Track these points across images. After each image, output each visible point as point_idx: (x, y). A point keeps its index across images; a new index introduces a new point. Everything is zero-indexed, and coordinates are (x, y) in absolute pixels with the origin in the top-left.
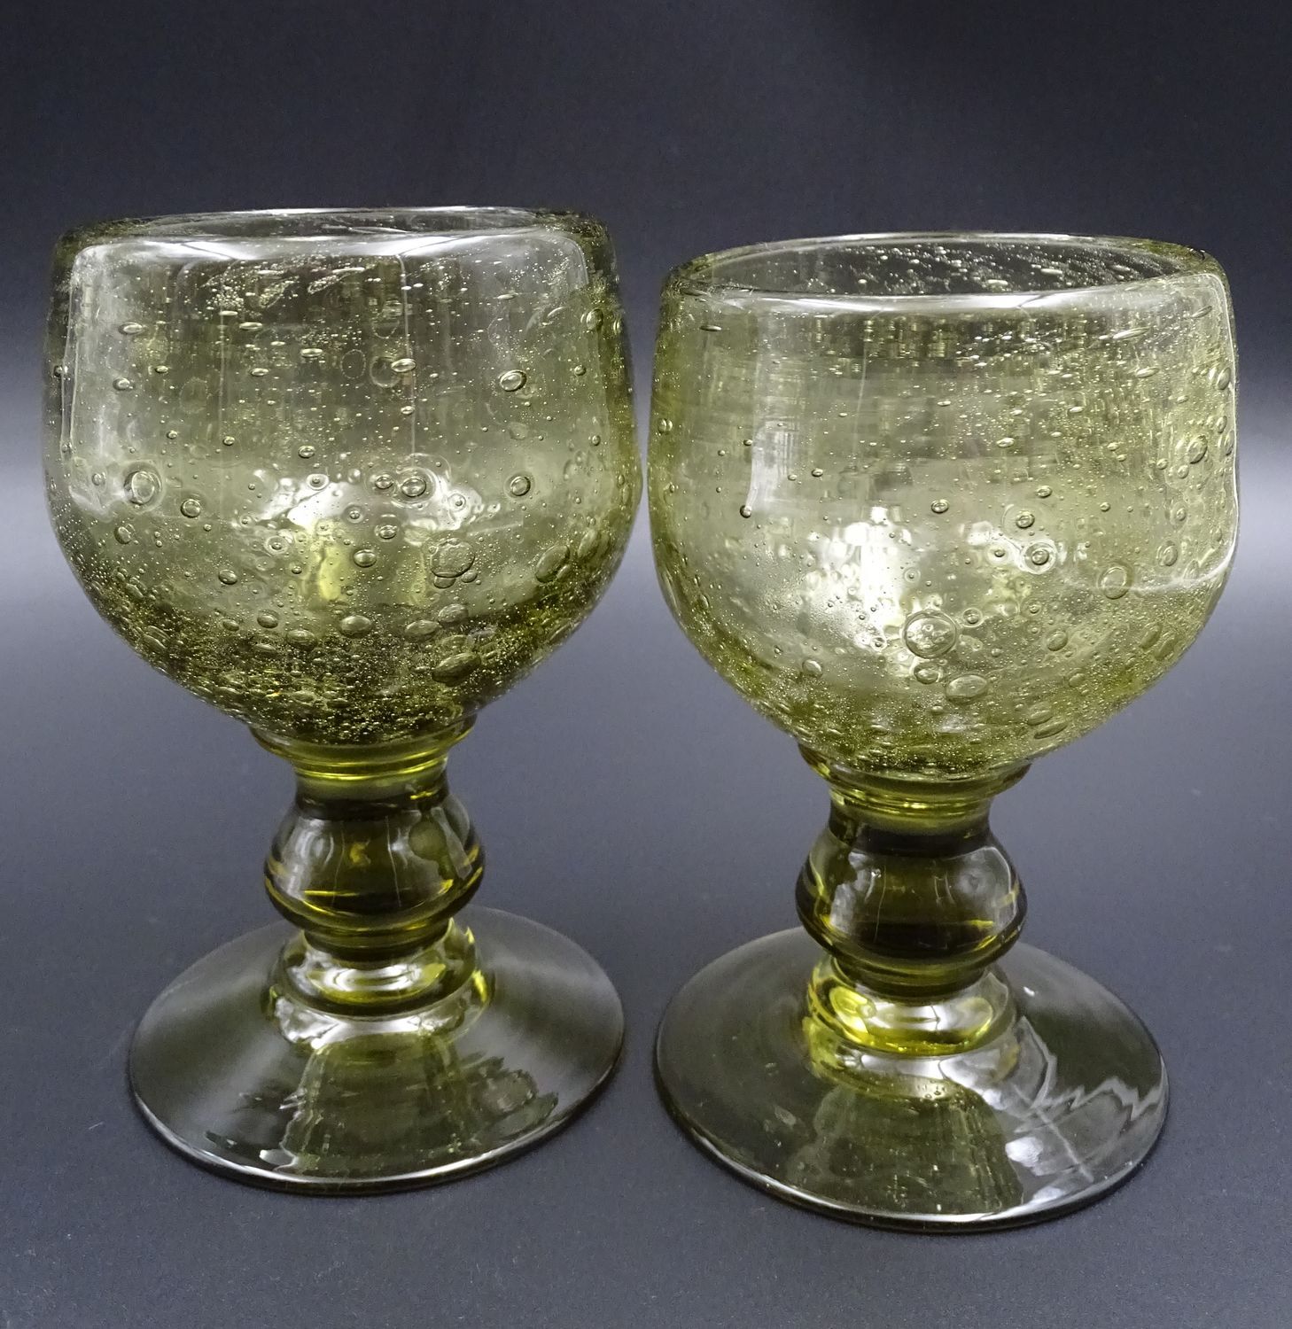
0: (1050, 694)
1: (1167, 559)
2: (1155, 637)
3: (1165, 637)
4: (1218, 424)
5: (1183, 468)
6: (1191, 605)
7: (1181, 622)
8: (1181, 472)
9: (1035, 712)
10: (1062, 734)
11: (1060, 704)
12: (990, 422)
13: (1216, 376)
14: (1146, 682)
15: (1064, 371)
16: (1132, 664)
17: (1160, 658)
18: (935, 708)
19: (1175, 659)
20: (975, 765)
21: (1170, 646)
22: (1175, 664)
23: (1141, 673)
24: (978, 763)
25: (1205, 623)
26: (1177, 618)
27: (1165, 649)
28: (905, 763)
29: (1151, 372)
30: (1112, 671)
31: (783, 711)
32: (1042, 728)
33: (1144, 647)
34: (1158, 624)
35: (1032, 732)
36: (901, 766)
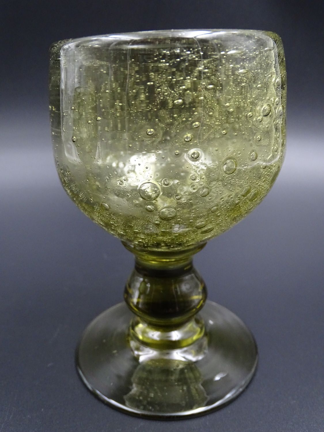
0: (204, 216)
1: (253, 158)
2: (248, 192)
3: (253, 192)
4: (276, 101)
5: (260, 118)
6: (263, 178)
7: (259, 185)
8: (259, 119)
9: (199, 223)
10: (212, 232)
11: (209, 220)
12: (171, 92)
13: (276, 80)
14: (246, 210)
15: (205, 68)
16: (239, 203)
17: (251, 200)
18: (156, 222)
19: (258, 202)
20: (180, 245)
21: (255, 195)
22: (259, 204)
23: (243, 207)
24: (181, 244)
25: (271, 187)
26: (257, 184)
27: (253, 197)
28: (153, 245)
29: (245, 71)
30: (230, 205)
31: (103, 225)
32: (204, 229)
33: (244, 196)
34: (249, 186)
35: (200, 231)
36: (151, 245)
